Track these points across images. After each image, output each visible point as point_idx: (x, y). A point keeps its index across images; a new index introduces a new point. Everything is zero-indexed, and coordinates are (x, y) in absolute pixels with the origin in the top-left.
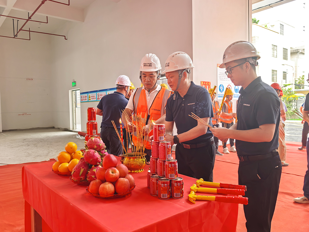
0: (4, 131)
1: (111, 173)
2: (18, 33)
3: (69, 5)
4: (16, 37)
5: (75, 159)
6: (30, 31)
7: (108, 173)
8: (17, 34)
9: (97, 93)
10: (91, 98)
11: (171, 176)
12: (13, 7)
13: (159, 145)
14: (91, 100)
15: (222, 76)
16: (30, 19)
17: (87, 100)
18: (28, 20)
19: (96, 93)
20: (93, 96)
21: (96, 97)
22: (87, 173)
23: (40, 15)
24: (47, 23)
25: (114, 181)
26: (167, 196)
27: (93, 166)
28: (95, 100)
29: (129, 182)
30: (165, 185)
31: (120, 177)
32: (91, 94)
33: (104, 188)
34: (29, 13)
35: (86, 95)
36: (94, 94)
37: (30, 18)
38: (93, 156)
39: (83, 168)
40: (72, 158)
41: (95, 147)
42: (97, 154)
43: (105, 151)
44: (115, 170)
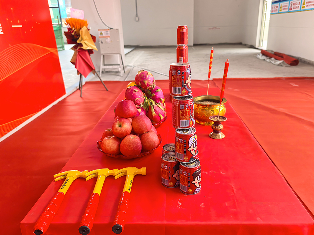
0: (195, 45)
9: (291, 2)
10: (282, 9)
17: (277, 12)
20: (285, 6)
21: (288, 7)
32: (283, 4)
35: (278, 4)
36: (287, 3)
43: (157, 91)
44: (123, 123)
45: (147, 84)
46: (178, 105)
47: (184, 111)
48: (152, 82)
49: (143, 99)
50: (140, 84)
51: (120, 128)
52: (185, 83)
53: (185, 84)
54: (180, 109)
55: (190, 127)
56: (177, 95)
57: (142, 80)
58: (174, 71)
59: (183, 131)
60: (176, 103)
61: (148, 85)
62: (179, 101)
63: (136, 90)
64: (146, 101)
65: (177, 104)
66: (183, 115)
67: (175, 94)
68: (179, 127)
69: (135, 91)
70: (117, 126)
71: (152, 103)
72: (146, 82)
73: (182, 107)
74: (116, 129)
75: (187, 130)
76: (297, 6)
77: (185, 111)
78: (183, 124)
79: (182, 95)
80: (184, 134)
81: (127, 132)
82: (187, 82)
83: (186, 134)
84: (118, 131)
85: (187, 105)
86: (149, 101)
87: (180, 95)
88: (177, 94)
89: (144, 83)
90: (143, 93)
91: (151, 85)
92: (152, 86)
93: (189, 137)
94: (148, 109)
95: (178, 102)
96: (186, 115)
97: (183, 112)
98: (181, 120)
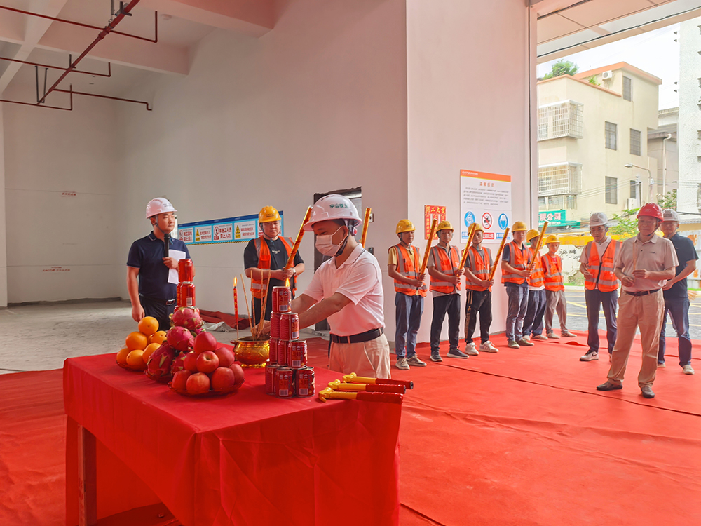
0: (11, 306)
1: (205, 359)
2: (45, 96)
3: (156, 41)
4: (41, 104)
5: (155, 344)
6: (71, 92)
7: (201, 359)
8: (43, 99)
9: (214, 226)
10: (200, 237)
11: (295, 363)
12: (38, 43)
13: (279, 318)
14: (201, 240)
15: (471, 194)
16: (73, 69)
17: (192, 241)
18: (68, 71)
19: (211, 226)
20: (206, 233)
21: (211, 234)
22: (171, 363)
24: (109, 76)
25: (210, 371)
26: (287, 392)
27: (181, 352)
28: (210, 240)
29: (234, 374)
30: (286, 376)
31: (219, 367)
32: (199, 229)
33: (193, 381)
34: (70, 55)
35: (190, 229)
36: (208, 228)
37: (72, 66)
38: (181, 336)
39: (165, 355)
40: (149, 342)
41: (186, 322)
42: (187, 333)
76: (228, 233)
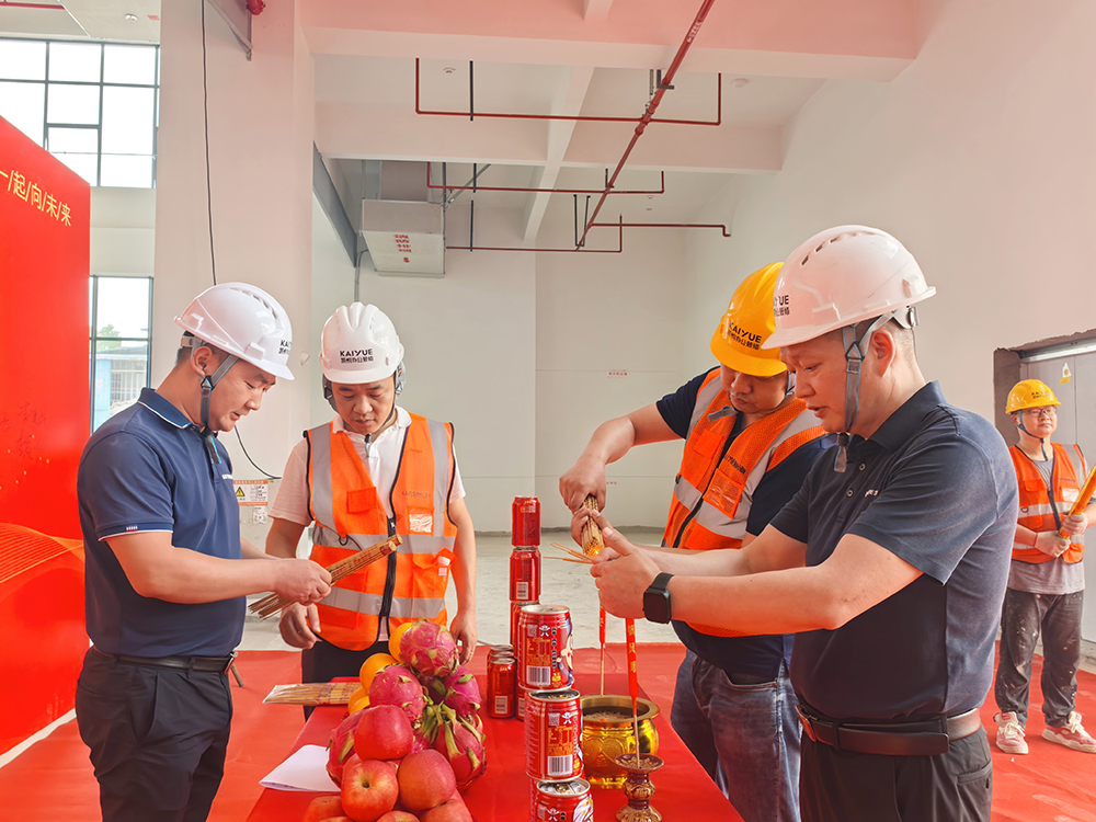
3: (718, 123)
4: (581, 248)
6: (620, 225)
8: (583, 239)
12: (564, 160)
16: (612, 190)
18: (605, 193)
23: (639, 172)
24: (664, 192)
34: (606, 170)
37: (609, 185)
41: (414, 658)
43: (462, 680)
44: (376, 775)
45: (436, 659)
46: (543, 715)
47: (560, 729)
48: (450, 654)
49: (422, 705)
50: (414, 660)
51: (366, 789)
52: (559, 656)
53: (559, 660)
54: (547, 726)
55: (573, 775)
56: (538, 688)
57: (421, 648)
58: (530, 626)
59: (557, 788)
60: (538, 709)
61: (439, 663)
62: (547, 703)
63: (405, 678)
64: (430, 710)
65: (541, 712)
66: (557, 741)
67: (534, 684)
68: (547, 776)
69: (401, 680)
70: (357, 783)
71: (447, 718)
72: (433, 653)
73: (554, 719)
74: (355, 794)
75: (566, 785)
77: (561, 731)
78: (556, 767)
79: (551, 687)
80: (558, 794)
81: (385, 801)
82: (564, 653)
83: (567, 793)
84: (360, 799)
85: (567, 715)
86: (440, 710)
87: (545, 688)
88: (538, 684)
89: (426, 657)
90: (421, 687)
91: (447, 663)
92: (451, 666)
93: (574, 801)
94: (434, 736)
95: (544, 705)
96: (565, 741)
97: (556, 734)
98: (550, 755)
